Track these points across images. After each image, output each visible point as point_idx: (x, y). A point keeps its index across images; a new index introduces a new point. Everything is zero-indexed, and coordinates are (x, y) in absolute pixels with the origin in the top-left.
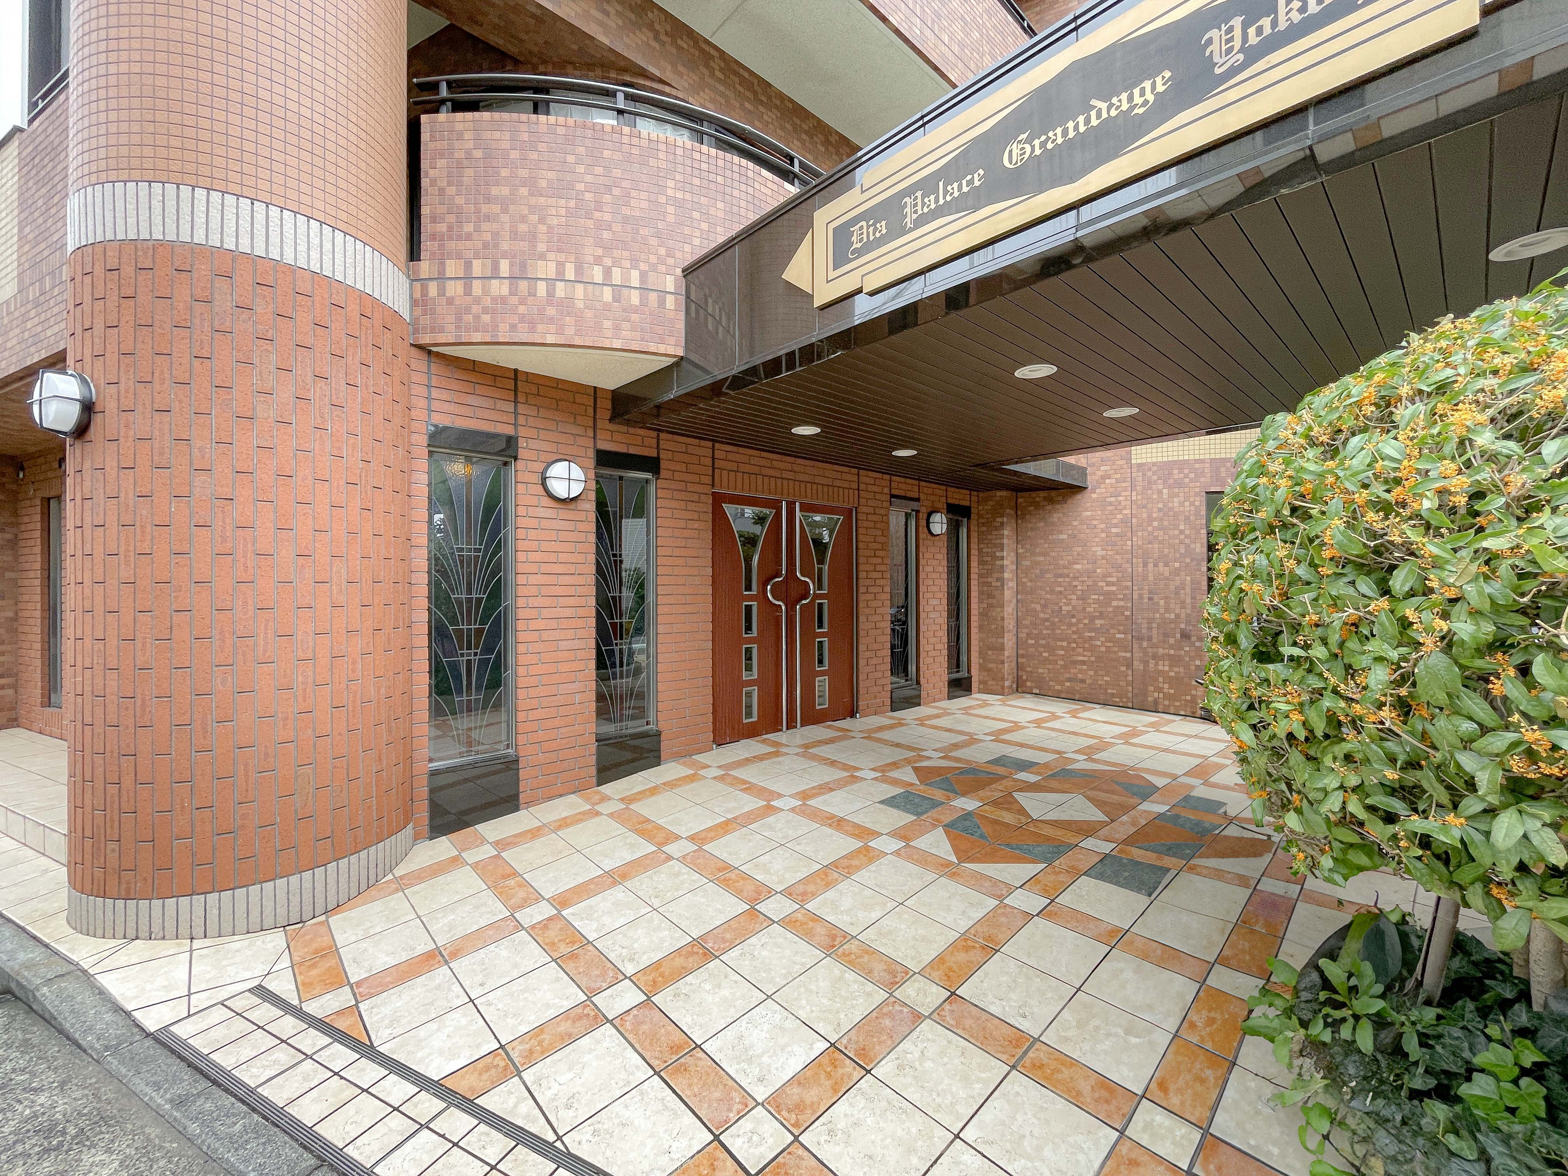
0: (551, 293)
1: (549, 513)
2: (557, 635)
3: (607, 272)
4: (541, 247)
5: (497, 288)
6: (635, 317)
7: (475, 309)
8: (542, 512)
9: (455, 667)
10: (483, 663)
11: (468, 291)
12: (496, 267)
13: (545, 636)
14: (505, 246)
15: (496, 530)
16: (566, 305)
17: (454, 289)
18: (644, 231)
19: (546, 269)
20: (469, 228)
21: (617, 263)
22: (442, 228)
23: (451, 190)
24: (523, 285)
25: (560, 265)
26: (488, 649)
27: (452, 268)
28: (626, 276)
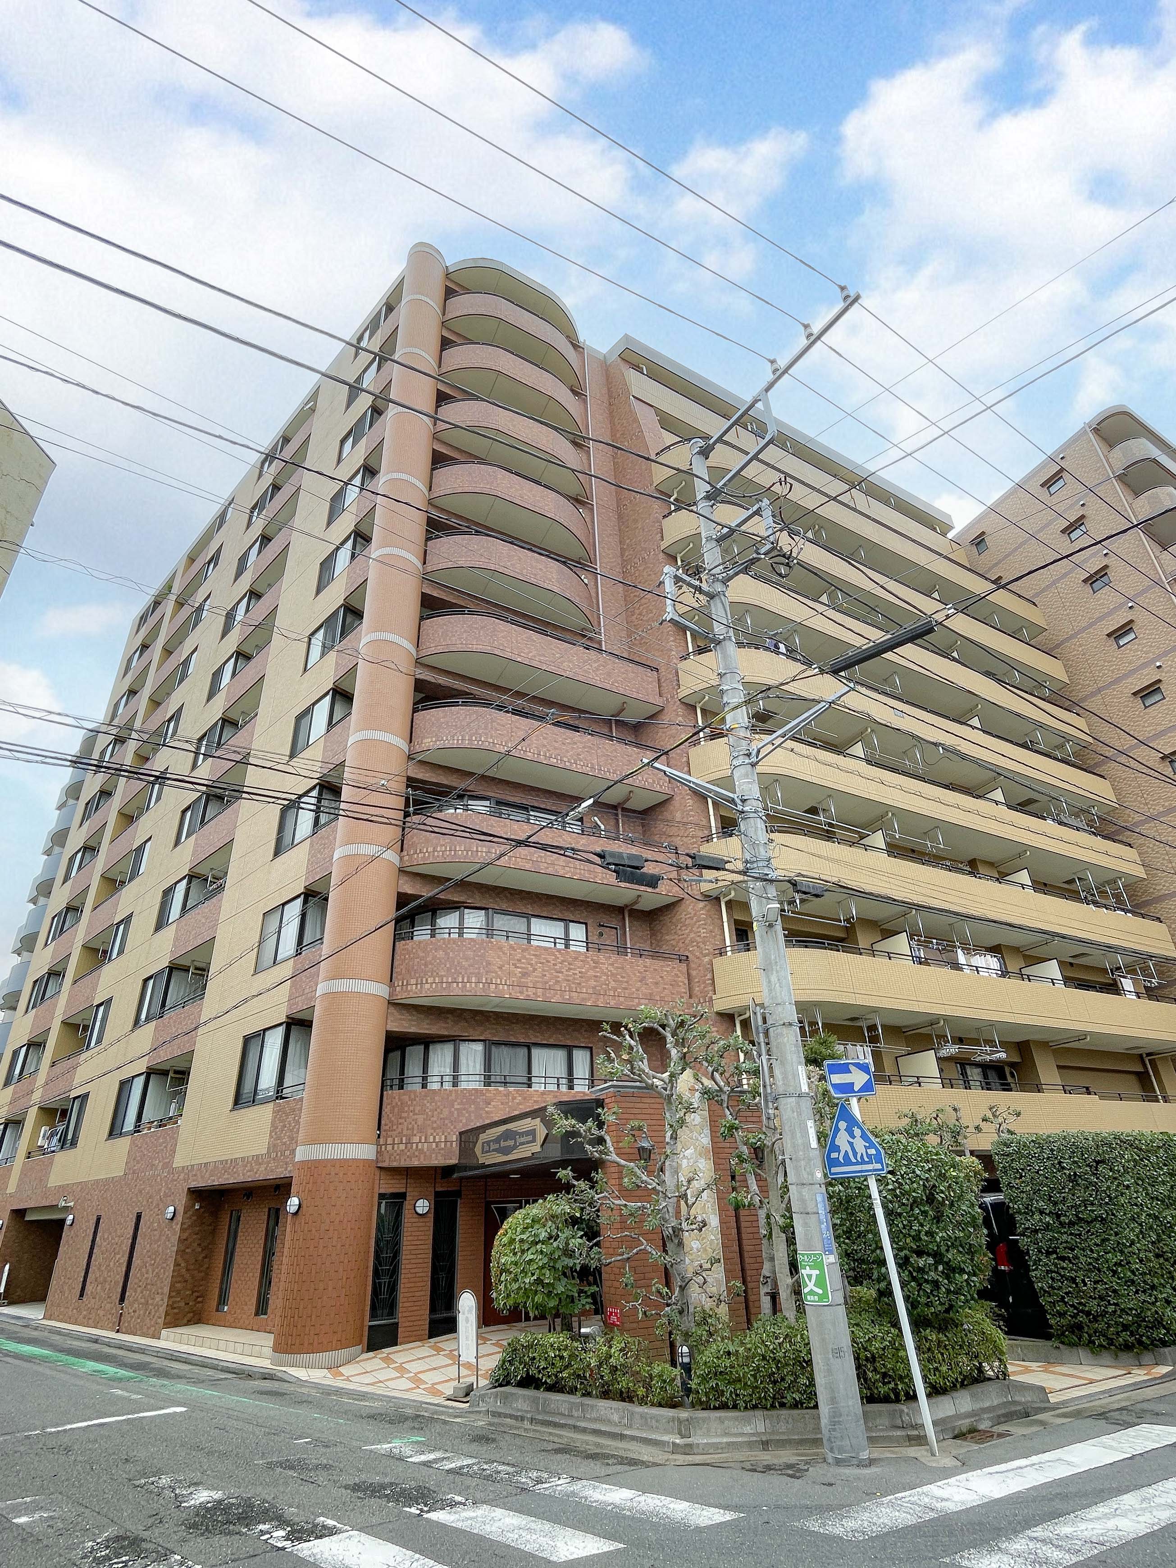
0: (417, 1146)
1: (417, 1220)
2: (416, 1270)
3: (434, 1138)
4: (415, 1132)
5: (402, 1147)
6: (442, 1152)
7: (395, 1154)
8: (414, 1220)
9: (380, 1283)
10: (389, 1282)
11: (393, 1148)
12: (402, 1140)
13: (412, 1271)
14: (405, 1133)
15: (397, 1229)
16: (421, 1151)
17: (389, 1148)
18: (446, 1122)
19: (416, 1139)
20: (395, 1127)
21: (437, 1134)
22: (387, 1128)
23: (391, 1115)
24: (409, 1145)
25: (420, 1138)
26: (391, 1277)
27: (390, 1141)
28: (440, 1138)
